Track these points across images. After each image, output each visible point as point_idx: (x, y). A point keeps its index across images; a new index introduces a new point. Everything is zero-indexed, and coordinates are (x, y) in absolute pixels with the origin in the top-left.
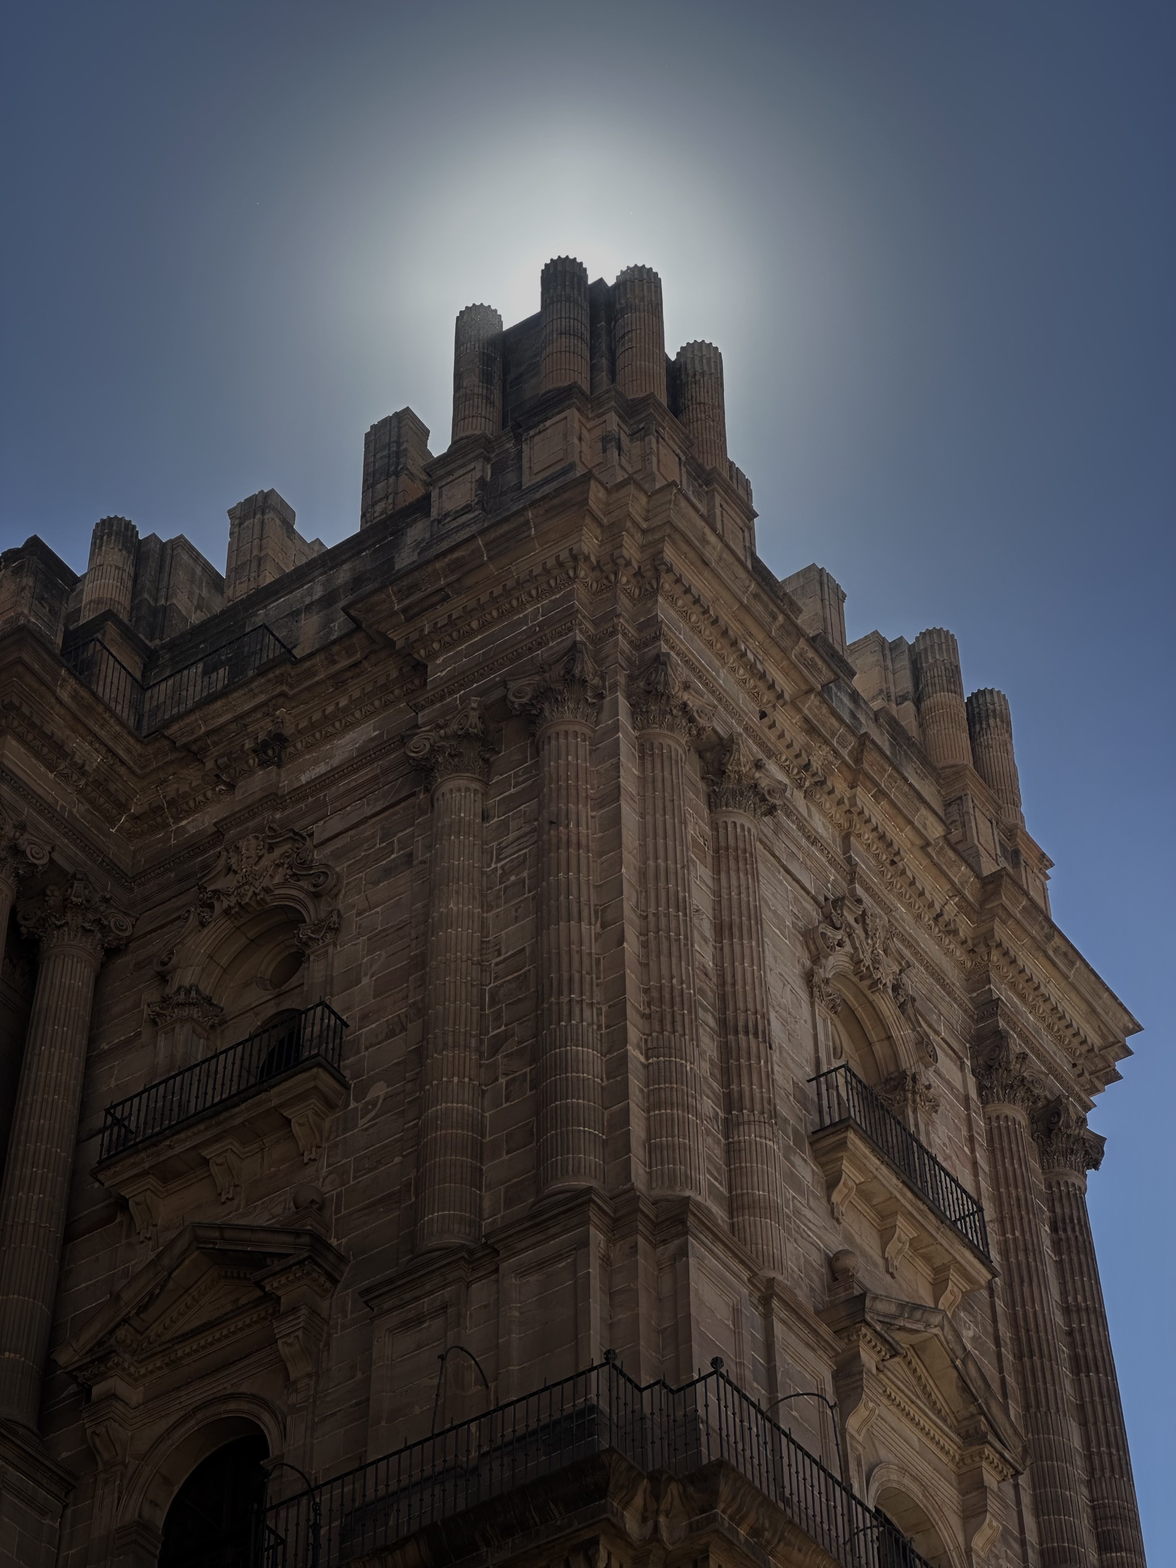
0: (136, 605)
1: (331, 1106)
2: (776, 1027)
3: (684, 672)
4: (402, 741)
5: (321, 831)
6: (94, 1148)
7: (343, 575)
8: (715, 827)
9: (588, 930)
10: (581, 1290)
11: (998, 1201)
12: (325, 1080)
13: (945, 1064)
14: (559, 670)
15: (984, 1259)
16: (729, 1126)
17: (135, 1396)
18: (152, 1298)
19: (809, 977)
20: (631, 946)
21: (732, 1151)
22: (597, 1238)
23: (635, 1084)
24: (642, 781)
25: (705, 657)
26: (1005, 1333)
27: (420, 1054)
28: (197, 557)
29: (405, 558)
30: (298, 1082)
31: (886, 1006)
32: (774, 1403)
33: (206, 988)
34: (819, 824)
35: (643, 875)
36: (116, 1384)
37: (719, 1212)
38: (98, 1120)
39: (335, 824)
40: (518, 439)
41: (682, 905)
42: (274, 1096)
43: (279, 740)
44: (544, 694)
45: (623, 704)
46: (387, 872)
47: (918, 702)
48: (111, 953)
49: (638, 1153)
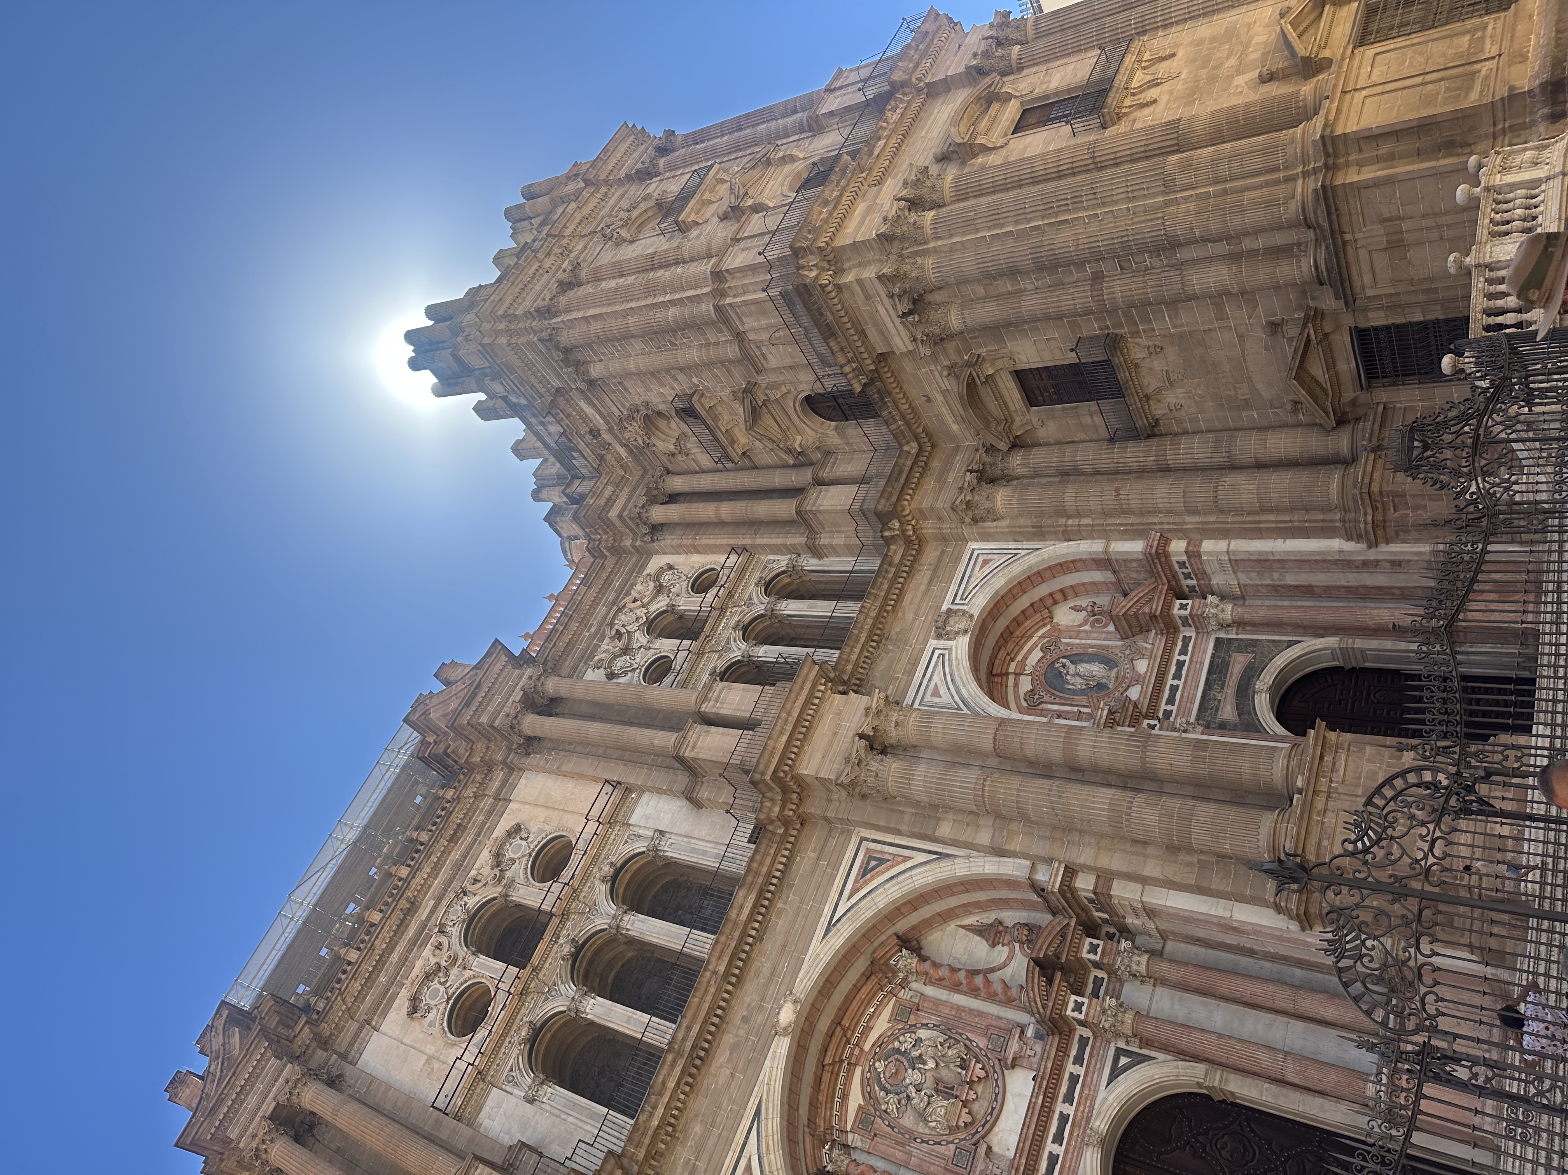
0: (559, 485)
1: (703, 394)
2: (649, 251)
3: (539, 301)
4: (582, 391)
5: (617, 413)
6: (729, 465)
7: (533, 421)
8: (588, 283)
9: (631, 320)
10: (745, 303)
11: (692, 164)
12: (695, 398)
13: (650, 190)
14: (548, 344)
15: (711, 166)
16: (685, 262)
17: (799, 438)
18: (770, 439)
19: (631, 242)
20: (633, 305)
21: (693, 260)
22: (728, 300)
23: (677, 296)
24: (578, 310)
25: (532, 294)
26: (733, 156)
27: (681, 369)
28: (538, 468)
29: (523, 401)
30: (697, 406)
31: (635, 213)
32: (769, 232)
33: (674, 441)
34: (580, 247)
35: (609, 305)
36: (797, 445)
37: (713, 260)
38: (720, 466)
39: (614, 409)
40: (474, 370)
41: (616, 290)
42: (703, 413)
43: (591, 431)
44: (557, 348)
45: (554, 320)
46: (626, 389)
47: (531, 218)
48: (669, 472)
49: (699, 291)
